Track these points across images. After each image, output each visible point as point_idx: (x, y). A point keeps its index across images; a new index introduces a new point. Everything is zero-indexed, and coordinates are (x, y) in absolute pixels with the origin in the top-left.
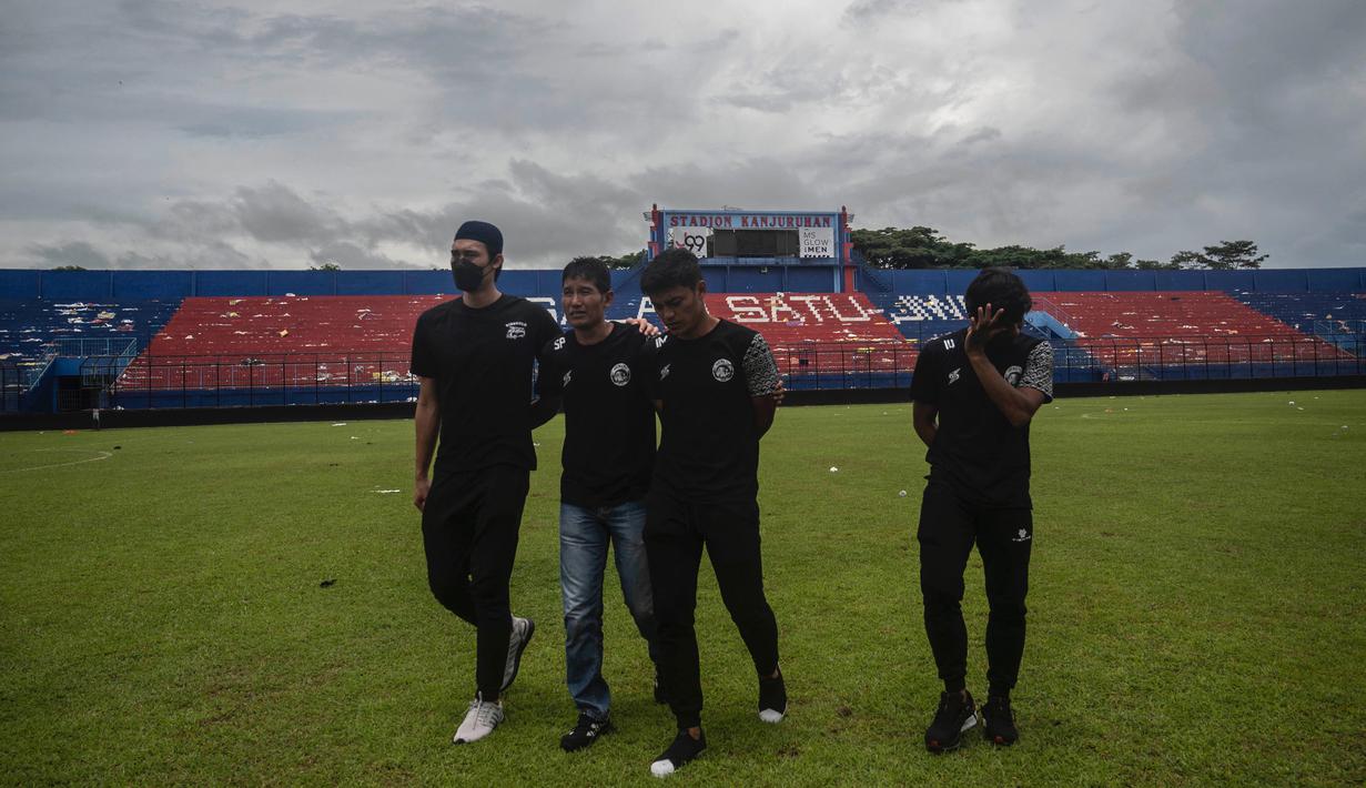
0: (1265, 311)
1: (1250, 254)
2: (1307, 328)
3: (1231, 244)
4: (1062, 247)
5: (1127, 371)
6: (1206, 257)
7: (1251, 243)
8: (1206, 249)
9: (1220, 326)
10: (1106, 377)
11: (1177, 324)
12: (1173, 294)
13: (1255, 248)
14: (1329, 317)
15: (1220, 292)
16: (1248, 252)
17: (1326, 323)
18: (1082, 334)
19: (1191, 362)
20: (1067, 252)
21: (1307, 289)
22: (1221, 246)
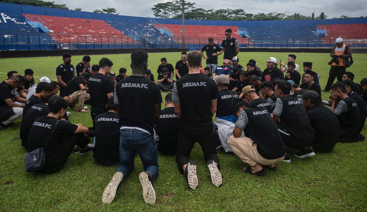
0: (115, 28)
1: (115, 13)
2: (126, 33)
3: (109, 9)
4: (54, 2)
5: (66, 46)
6: (103, 12)
7: (115, 9)
8: (103, 9)
9: (101, 31)
10: (58, 47)
11: (88, 30)
12: (88, 20)
13: (116, 11)
14: (132, 30)
15: (103, 21)
16: (114, 12)
17: (132, 32)
18: (52, 31)
19: (90, 43)
20: (55, 4)
21: (127, 22)
22: (107, 9)
